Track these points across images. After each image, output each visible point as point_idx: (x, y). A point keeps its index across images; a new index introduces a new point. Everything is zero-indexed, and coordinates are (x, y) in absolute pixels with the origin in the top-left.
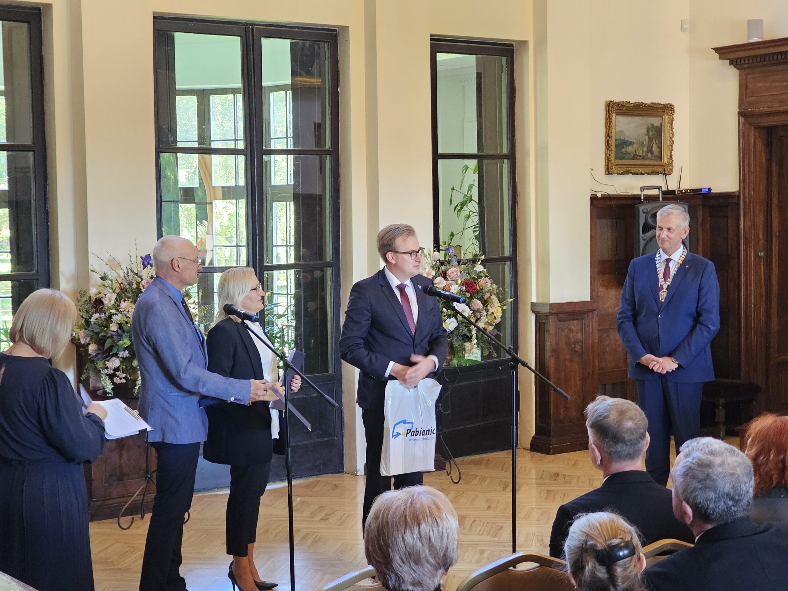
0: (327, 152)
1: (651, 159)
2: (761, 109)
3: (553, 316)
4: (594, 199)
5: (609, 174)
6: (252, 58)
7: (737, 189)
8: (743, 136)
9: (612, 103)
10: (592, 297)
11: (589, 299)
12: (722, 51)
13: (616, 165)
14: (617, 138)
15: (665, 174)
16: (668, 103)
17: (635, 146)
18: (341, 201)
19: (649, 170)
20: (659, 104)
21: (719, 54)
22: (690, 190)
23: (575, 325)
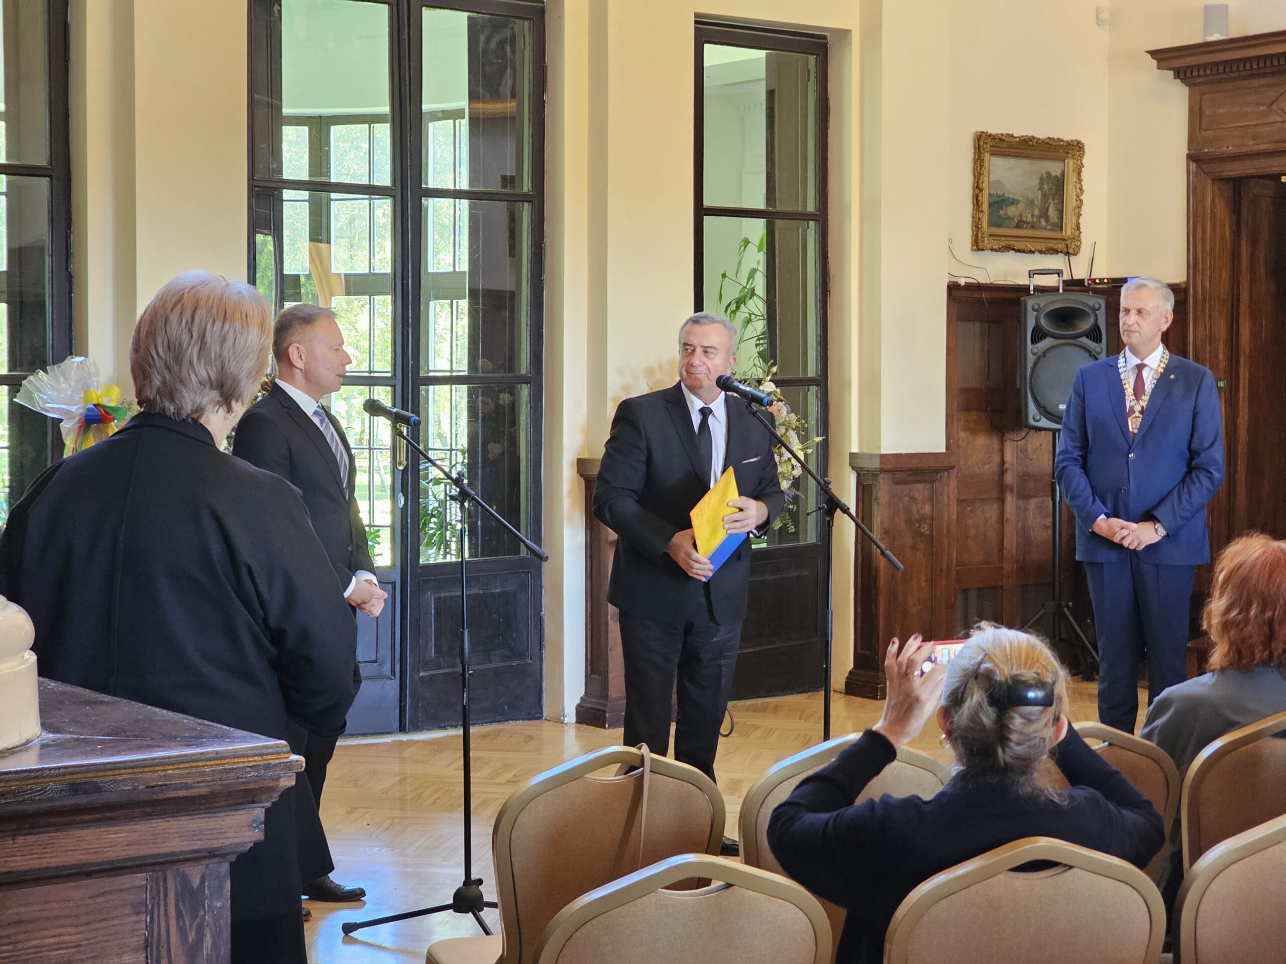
0: (525, 198)
1: (1045, 229)
2: (1224, 148)
3: (886, 475)
4: (953, 288)
5: (978, 249)
6: (407, 40)
7: (1184, 279)
8: (1194, 193)
9: (984, 135)
10: (948, 448)
11: (942, 449)
12: (1164, 56)
13: (991, 235)
14: (992, 192)
15: (1067, 254)
16: (1073, 138)
17: (1020, 207)
18: (546, 277)
19: (1042, 246)
20: (1060, 140)
21: (1158, 60)
22: (1108, 279)
23: (920, 491)
